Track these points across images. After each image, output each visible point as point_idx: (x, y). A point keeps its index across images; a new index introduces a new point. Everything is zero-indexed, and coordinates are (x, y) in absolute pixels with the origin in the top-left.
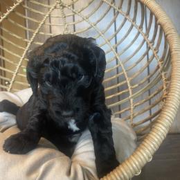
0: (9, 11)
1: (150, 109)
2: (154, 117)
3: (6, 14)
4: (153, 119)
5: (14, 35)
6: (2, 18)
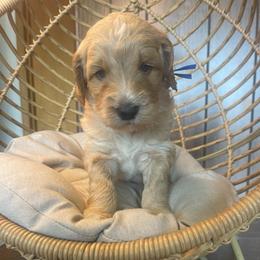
0: (61, 13)
1: (248, 168)
2: (252, 177)
3: (57, 17)
4: (251, 181)
5: (67, 51)
6: (52, 22)
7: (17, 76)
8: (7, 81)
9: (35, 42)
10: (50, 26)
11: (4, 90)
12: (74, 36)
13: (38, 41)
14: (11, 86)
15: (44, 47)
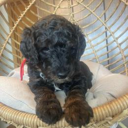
0: (31, 4)
3: (29, 6)
6: (27, 9)
7: (10, 37)
8: (5, 40)
9: (19, 20)
10: (26, 11)
11: (4, 45)
13: (20, 19)
14: (8, 42)
15: (23, 22)
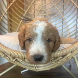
11: (2, 17)
12: (23, 3)
13: (12, 3)
